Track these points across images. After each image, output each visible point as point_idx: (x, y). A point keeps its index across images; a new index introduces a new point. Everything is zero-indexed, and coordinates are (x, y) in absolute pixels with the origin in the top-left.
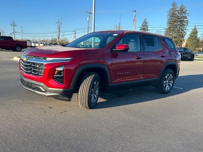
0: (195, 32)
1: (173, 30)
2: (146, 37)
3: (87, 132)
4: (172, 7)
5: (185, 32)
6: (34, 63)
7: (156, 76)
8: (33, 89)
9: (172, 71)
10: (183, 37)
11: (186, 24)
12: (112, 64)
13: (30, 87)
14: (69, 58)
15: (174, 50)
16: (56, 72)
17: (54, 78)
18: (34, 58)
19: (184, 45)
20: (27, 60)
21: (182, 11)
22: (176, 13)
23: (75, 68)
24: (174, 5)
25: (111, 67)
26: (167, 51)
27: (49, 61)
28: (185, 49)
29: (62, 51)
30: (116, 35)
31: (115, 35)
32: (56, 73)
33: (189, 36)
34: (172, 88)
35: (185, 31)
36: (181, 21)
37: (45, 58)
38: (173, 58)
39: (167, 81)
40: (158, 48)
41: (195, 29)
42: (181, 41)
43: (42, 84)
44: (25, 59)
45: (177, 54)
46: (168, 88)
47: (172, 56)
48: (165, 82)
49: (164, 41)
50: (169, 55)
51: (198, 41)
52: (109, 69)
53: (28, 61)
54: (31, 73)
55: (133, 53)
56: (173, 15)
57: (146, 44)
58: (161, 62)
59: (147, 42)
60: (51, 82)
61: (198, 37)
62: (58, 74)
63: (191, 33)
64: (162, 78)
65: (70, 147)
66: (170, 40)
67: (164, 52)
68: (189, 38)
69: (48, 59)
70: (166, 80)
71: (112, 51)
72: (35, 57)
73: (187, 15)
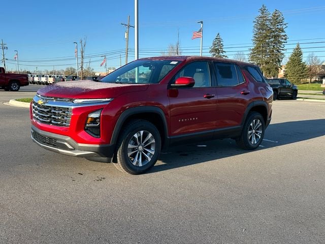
0: (298, 54)
1: (263, 52)
2: (219, 65)
3: (139, 205)
4: (260, 14)
5: (283, 54)
6: (55, 108)
7: (237, 123)
8: (54, 146)
9: (260, 116)
10: (279, 61)
11: (283, 41)
12: (171, 107)
13: (48, 144)
14: (107, 100)
15: (263, 83)
16: (89, 119)
17: (85, 130)
18: (54, 101)
19: (281, 74)
20: (44, 103)
21: (277, 20)
22: (268, 23)
23: (117, 115)
24: (263, 11)
25: (169, 112)
26: (252, 85)
27: (78, 104)
28: (282, 81)
29: (96, 88)
30: (175, 63)
31: (173, 63)
32: (88, 122)
33: (288, 60)
34: (260, 142)
35: (282, 52)
36: (275, 36)
37: (72, 100)
38: (262, 96)
39: (254, 131)
40: (237, 81)
41: (298, 48)
42: (277, 69)
43: (68, 138)
44: (40, 102)
45: (267, 90)
46: (254, 141)
47: (259, 93)
48: (250, 132)
49: (247, 70)
50: (255, 91)
51: (304, 67)
52: (166, 114)
53: (46, 104)
54: (50, 122)
55: (200, 90)
56: (262, 26)
57: (219, 76)
58: (243, 101)
59: (221, 73)
60: (82, 134)
61: (303, 61)
62: (91, 122)
63: (292, 56)
64: (246, 127)
65: (117, 224)
66: (256, 68)
67: (247, 87)
68: (289, 63)
69: (77, 101)
70: (251, 129)
71: (169, 86)
72: (56, 98)
73: (284, 26)
